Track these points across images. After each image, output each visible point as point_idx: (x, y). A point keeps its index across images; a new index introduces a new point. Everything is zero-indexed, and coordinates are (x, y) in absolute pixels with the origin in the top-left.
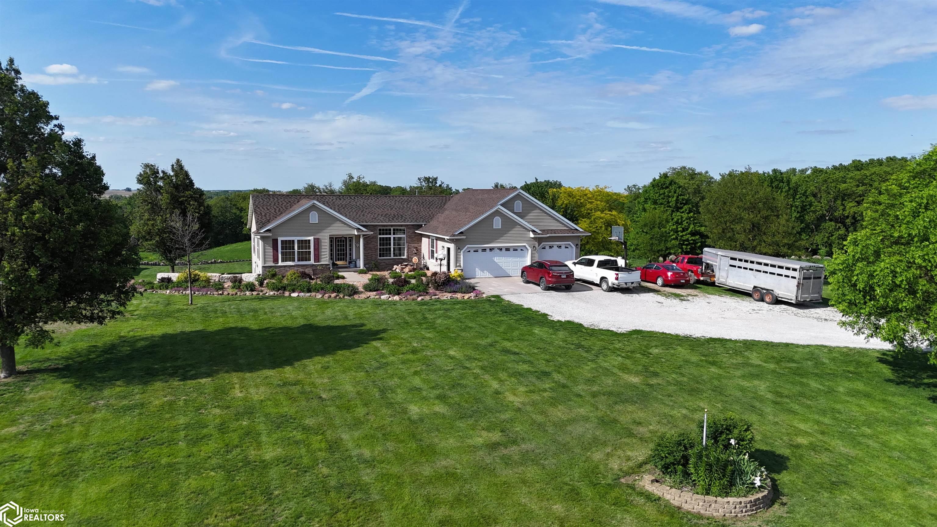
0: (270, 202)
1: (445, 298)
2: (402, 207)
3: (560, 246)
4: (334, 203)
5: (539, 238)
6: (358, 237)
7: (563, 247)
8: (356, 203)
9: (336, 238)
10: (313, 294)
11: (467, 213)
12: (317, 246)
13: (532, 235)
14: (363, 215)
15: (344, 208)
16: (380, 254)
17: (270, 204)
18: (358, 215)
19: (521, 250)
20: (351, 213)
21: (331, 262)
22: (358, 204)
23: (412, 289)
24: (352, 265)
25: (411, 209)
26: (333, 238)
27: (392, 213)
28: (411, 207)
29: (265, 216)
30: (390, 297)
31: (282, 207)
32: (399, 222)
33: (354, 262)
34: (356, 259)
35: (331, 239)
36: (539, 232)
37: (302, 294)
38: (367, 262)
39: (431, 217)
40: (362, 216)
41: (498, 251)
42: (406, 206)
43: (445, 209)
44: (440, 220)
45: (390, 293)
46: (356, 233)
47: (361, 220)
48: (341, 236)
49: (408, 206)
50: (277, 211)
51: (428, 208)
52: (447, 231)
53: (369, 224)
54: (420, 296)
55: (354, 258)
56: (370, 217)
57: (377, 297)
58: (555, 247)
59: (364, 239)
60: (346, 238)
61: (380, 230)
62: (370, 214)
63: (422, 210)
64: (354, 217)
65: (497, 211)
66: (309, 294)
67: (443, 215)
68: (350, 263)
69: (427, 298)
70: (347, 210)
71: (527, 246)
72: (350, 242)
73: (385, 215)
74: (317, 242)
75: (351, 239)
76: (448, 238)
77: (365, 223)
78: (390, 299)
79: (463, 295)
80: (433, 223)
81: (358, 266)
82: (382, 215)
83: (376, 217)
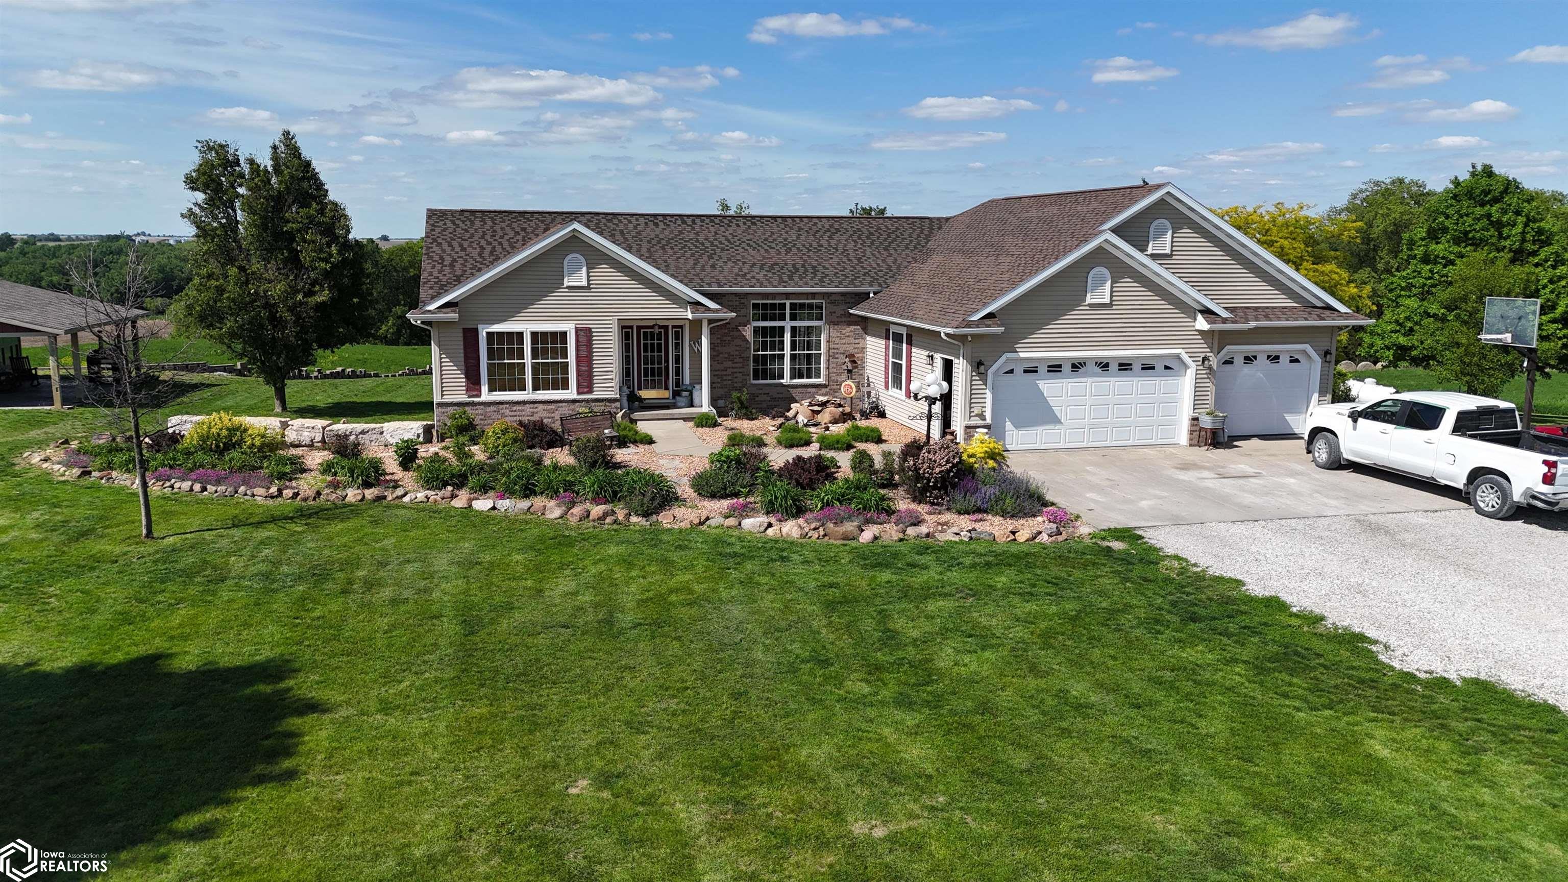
0: (472, 231)
1: (949, 536)
2: (815, 244)
3: (1277, 357)
4: (639, 233)
5: (1221, 332)
6: (696, 325)
7: (1284, 359)
8: (697, 234)
9: (639, 328)
10: (538, 502)
11: (1002, 259)
12: (583, 348)
13: (1201, 323)
14: (713, 266)
15: (663, 248)
16: (756, 372)
17: (472, 236)
18: (699, 265)
19: (1167, 368)
20: (682, 260)
21: (626, 391)
22: (701, 238)
23: (842, 499)
24: (681, 401)
25: (840, 250)
26: (631, 327)
27: (789, 262)
28: (840, 247)
29: (452, 266)
30: (770, 525)
31: (500, 244)
32: (806, 284)
33: (685, 394)
34: (692, 385)
35: (626, 329)
36: (1224, 314)
37: (505, 504)
38: (721, 392)
39: (894, 272)
40: (707, 268)
41: (1099, 370)
42: (826, 245)
43: (929, 253)
44: (918, 279)
45: (770, 510)
46: (690, 316)
47: (707, 280)
48: (651, 323)
49: (833, 242)
50: (486, 253)
51: (886, 249)
52: (943, 311)
53: (726, 289)
54: (868, 522)
55: (687, 381)
56: (731, 272)
57: (731, 522)
58: (1262, 360)
59: (712, 332)
60: (666, 328)
61: (756, 306)
62: (730, 264)
63: (868, 254)
64: (688, 272)
65: (1099, 250)
66: (524, 504)
67: (927, 267)
68: (676, 394)
69: (891, 532)
70: (670, 252)
71: (1185, 357)
72: (677, 338)
73: (772, 267)
74: (585, 337)
75: (679, 330)
76: (950, 331)
77: (715, 289)
78: (770, 532)
79: (1010, 524)
80: (901, 288)
81: (696, 401)
82: (762, 268)
83: (745, 270)
